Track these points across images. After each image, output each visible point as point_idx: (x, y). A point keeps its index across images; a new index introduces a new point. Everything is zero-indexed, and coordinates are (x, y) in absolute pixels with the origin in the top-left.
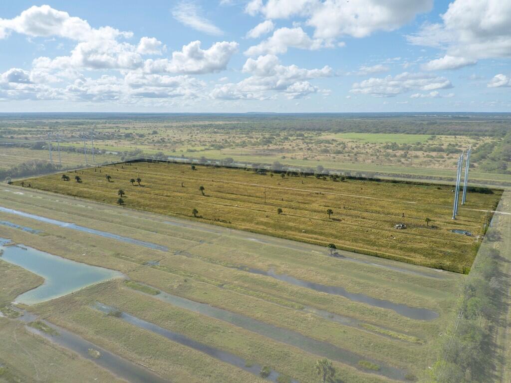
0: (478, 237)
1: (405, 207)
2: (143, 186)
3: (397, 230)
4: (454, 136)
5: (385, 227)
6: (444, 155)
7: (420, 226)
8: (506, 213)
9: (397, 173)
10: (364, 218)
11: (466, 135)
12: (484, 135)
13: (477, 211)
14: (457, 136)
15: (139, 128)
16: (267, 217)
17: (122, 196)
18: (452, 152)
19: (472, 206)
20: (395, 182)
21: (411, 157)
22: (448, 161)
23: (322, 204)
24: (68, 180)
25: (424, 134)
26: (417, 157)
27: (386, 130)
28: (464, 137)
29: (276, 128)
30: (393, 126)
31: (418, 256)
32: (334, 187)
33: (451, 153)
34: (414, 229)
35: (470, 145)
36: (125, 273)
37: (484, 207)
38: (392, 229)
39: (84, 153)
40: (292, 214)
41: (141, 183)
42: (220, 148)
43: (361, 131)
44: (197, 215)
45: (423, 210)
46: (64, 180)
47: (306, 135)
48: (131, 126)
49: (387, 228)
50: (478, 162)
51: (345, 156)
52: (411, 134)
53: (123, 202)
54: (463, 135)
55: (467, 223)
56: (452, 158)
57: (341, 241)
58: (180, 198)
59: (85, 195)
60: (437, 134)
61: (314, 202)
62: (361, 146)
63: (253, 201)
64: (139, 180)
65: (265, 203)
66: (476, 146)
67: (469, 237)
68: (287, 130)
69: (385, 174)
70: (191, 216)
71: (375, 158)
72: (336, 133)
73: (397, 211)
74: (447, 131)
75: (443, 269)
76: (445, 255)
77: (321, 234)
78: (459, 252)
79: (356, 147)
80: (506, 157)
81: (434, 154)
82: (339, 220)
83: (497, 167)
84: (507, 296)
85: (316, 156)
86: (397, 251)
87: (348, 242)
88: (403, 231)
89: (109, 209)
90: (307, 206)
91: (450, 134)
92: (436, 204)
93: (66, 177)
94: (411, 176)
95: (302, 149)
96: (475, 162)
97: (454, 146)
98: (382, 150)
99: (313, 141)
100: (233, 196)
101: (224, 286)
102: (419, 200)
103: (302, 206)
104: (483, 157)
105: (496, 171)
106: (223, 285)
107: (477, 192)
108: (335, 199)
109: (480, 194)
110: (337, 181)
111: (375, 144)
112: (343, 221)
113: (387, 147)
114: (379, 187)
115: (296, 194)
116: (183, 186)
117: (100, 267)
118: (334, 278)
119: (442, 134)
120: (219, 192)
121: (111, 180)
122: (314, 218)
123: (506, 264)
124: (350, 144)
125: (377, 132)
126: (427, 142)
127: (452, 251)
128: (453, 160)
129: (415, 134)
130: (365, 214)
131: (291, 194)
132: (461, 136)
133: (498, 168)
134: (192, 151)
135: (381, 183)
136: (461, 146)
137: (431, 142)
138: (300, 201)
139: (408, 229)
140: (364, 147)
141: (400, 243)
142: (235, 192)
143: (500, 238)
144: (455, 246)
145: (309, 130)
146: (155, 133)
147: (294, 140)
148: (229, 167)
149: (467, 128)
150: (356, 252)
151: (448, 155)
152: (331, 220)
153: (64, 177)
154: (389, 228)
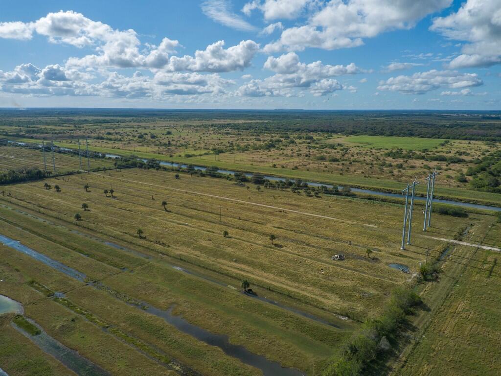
0: (415, 275)
1: (361, 232)
2: (114, 197)
3: (333, 262)
5: (323, 257)
6: (444, 165)
7: (361, 258)
8: (465, 244)
10: (308, 245)
11: (483, 140)
13: (433, 240)
14: (472, 142)
15: (159, 128)
16: (210, 240)
17: (85, 210)
18: (454, 162)
19: (432, 233)
20: (370, 199)
21: (408, 167)
22: (444, 173)
25: (439, 138)
26: (413, 167)
27: (401, 133)
28: (480, 142)
29: (290, 129)
30: (410, 128)
31: (333, 297)
32: (302, 204)
33: (452, 162)
34: (351, 262)
35: (479, 153)
36: (25, 306)
37: (446, 235)
38: (328, 260)
39: (86, 157)
40: (238, 237)
41: (114, 194)
42: (219, 152)
43: (375, 134)
44: (143, 235)
45: (377, 236)
46: (46, 189)
47: (315, 138)
48: (151, 126)
50: (474, 176)
51: (338, 165)
52: (425, 138)
53: (80, 217)
54: (479, 140)
55: (413, 255)
56: (450, 169)
57: (265, 274)
58: (140, 213)
59: (53, 208)
60: (453, 139)
61: (270, 222)
62: (364, 152)
63: (210, 219)
65: (220, 222)
66: (485, 155)
67: (404, 275)
68: (301, 131)
69: (367, 188)
70: (135, 237)
71: (367, 167)
72: (347, 136)
73: (349, 237)
74: (464, 135)
75: (349, 317)
76: (364, 296)
77: (251, 264)
78: (381, 294)
79: (357, 153)
82: (281, 246)
83: (487, 184)
84: (398, 357)
85: (309, 164)
86: (315, 290)
87: (272, 276)
88: (338, 263)
89: (62, 226)
90: (259, 228)
91: (466, 139)
92: (396, 229)
93: (48, 186)
94: (392, 191)
95: (301, 155)
96: (470, 175)
97: (460, 154)
98: (382, 158)
99: (318, 146)
100: (194, 212)
102: (381, 223)
103: (255, 226)
104: (483, 169)
105: (485, 189)
106: (107, 327)
107: (450, 214)
108: (295, 219)
109: (452, 217)
110: (311, 196)
111: (380, 149)
112: (284, 248)
113: (388, 155)
114: (350, 204)
115: (257, 212)
117: (7, 296)
118: (227, 323)
119: (458, 139)
120: (184, 206)
121: (88, 189)
122: (257, 242)
123: (422, 313)
124: (353, 150)
125: (391, 135)
126: (436, 148)
127: (374, 292)
128: (450, 173)
129: (429, 138)
130: (313, 240)
131: (255, 211)
132: (477, 142)
133: (489, 185)
134: (189, 156)
135: (355, 200)
136: (468, 154)
137: (440, 149)
138: (257, 220)
139: (346, 261)
140: (366, 154)
141: (326, 278)
142: (198, 208)
143: (437, 277)
144: (381, 286)
145: (322, 132)
146: (169, 133)
147: (300, 143)
148: (214, 176)
149: (486, 132)
150: (271, 289)
151: (447, 166)
152: (273, 246)
153: (46, 185)
154: (327, 259)
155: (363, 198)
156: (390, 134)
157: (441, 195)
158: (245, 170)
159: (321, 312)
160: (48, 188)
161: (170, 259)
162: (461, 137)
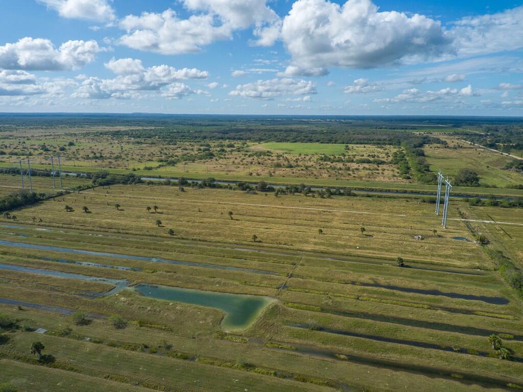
0: (475, 242)
1: (403, 220)
2: (161, 213)
4: (363, 145)
6: (376, 166)
7: (430, 236)
8: (472, 220)
9: (362, 187)
10: (386, 232)
11: (371, 144)
12: (384, 144)
14: (366, 145)
17: (159, 226)
21: (353, 169)
22: (386, 173)
23: (340, 221)
24: (71, 211)
25: (335, 143)
26: (357, 169)
27: (301, 139)
29: (196, 137)
31: (454, 260)
32: (329, 204)
33: (378, 164)
34: (429, 239)
35: (384, 155)
40: (331, 233)
41: (157, 210)
42: (173, 163)
44: (257, 240)
45: (418, 222)
46: (67, 211)
49: (410, 240)
51: (300, 171)
52: (325, 143)
53: (173, 232)
54: (368, 144)
55: (456, 231)
56: (385, 169)
58: (215, 224)
61: (331, 220)
63: (283, 222)
64: (156, 208)
65: (295, 224)
66: (390, 156)
67: (469, 242)
69: (353, 188)
70: (252, 242)
71: (326, 171)
72: (259, 143)
73: (402, 225)
74: (354, 140)
75: (480, 269)
76: (470, 258)
77: (372, 249)
78: (475, 255)
79: (296, 159)
80: (426, 168)
81: (366, 165)
82: (370, 236)
85: (274, 171)
86: (439, 258)
88: (423, 241)
90: (331, 224)
91: (357, 143)
92: (420, 216)
93: (69, 208)
95: (252, 163)
97: (373, 156)
101: (360, 298)
102: (405, 213)
106: (358, 298)
111: (308, 155)
112: (374, 237)
113: (324, 160)
114: (362, 202)
115: (309, 213)
116: (200, 211)
119: (351, 143)
121: (119, 208)
122: (351, 235)
124: (289, 157)
127: (471, 254)
129: (328, 143)
130: (383, 229)
132: (369, 146)
135: (359, 198)
136: (378, 157)
139: (425, 239)
140: (304, 160)
144: (468, 251)
145: (230, 139)
146: (71, 144)
148: (214, 186)
149: (368, 137)
150: (414, 262)
151: (379, 167)
152: (365, 236)
153: (67, 208)
154: (413, 240)
155: (363, 196)
156: (293, 140)
157: (410, 190)
158: (232, 180)
159: (462, 270)
160: (69, 210)
161: (311, 253)
162: (353, 142)
